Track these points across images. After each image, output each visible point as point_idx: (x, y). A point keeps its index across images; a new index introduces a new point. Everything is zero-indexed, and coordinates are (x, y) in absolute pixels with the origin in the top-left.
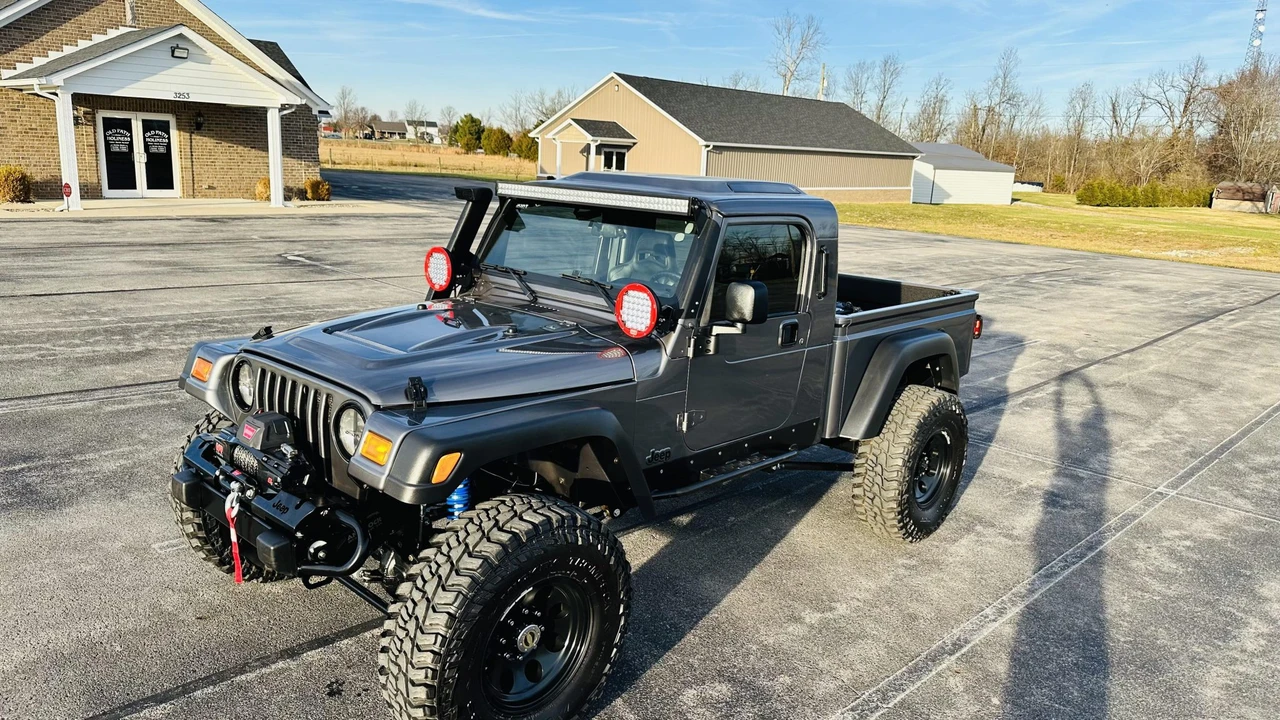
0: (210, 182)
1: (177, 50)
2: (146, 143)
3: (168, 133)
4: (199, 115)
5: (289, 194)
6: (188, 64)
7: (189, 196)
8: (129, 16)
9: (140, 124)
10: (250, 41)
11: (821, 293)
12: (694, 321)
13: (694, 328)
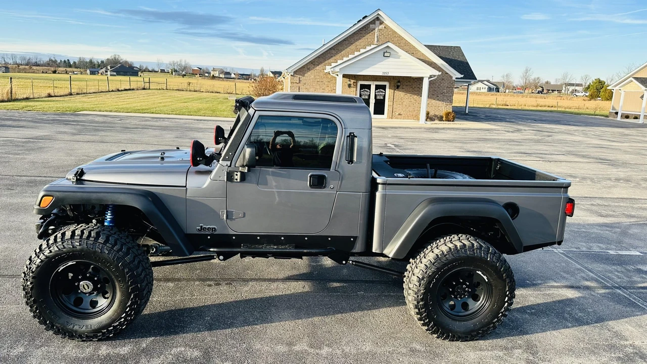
0: (399, 112)
1: (386, 53)
2: (375, 95)
3: (385, 91)
4: (399, 82)
5: (429, 118)
6: (390, 59)
7: (390, 118)
8: (376, 40)
9: (374, 87)
10: (425, 46)
11: (351, 161)
12: (229, 163)
13: (230, 166)
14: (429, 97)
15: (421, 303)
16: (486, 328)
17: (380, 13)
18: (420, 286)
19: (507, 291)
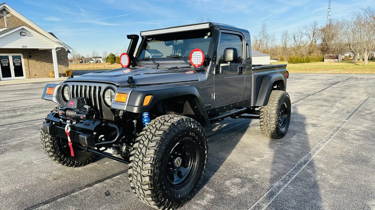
0: (35, 73)
1: (22, 33)
3: (21, 60)
5: (60, 75)
7: (28, 78)
8: (6, 25)
17: (6, 5)
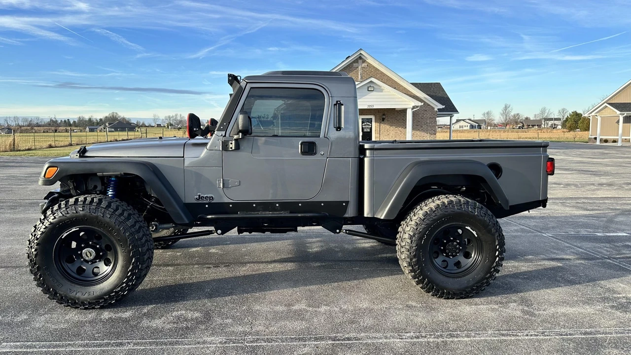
2: (362, 128)
3: (371, 123)
4: (384, 115)
6: (374, 93)
8: (360, 77)
9: (361, 120)
11: (339, 128)
12: (223, 133)
13: (225, 136)
14: (414, 129)
15: (414, 260)
16: (479, 284)
17: (362, 52)
18: (411, 243)
19: (497, 245)
